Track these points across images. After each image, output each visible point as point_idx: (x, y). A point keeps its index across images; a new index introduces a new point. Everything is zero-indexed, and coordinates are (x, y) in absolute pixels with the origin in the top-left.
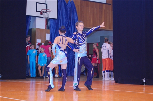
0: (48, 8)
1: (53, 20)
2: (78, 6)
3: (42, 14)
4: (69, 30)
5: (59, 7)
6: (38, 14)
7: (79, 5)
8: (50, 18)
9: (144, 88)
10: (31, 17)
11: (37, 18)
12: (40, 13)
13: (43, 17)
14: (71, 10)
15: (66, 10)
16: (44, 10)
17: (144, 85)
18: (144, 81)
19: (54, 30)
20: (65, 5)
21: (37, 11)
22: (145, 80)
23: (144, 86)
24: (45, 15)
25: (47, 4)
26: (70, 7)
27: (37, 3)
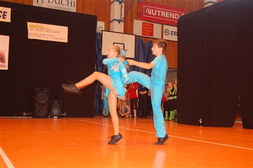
0: (126, 48)
5: (136, 47)
9: (201, 131)
15: (144, 50)
17: (201, 126)
18: (201, 122)
20: (143, 45)
22: (202, 120)
23: (200, 128)
25: (124, 44)
27: (114, 43)
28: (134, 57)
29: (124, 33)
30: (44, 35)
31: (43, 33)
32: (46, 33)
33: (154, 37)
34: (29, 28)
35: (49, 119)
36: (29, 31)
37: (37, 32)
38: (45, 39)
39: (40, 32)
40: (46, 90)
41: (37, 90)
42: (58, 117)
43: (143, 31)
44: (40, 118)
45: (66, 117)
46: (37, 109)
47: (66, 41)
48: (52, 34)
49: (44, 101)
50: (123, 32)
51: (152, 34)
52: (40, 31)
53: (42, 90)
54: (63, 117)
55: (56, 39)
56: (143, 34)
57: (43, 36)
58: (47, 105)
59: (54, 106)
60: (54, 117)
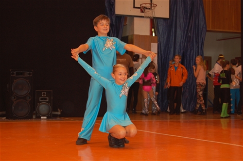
0: (154, 2)
1: (162, 20)
3: (142, 12)
4: (190, 35)
6: (137, 12)
11: (135, 18)
12: (139, 10)
13: (143, 17)
14: (193, 3)
15: (185, 3)
16: (144, 5)
19: (166, 37)
21: (134, 7)
24: (148, 13)
28: (168, 17)
35: (34, 121)
40: (27, 74)
41: (13, 74)
42: (48, 118)
45: (60, 116)
46: (14, 105)
49: (24, 93)
53: (22, 74)
54: (55, 116)
58: (30, 98)
59: (41, 99)
60: (42, 118)
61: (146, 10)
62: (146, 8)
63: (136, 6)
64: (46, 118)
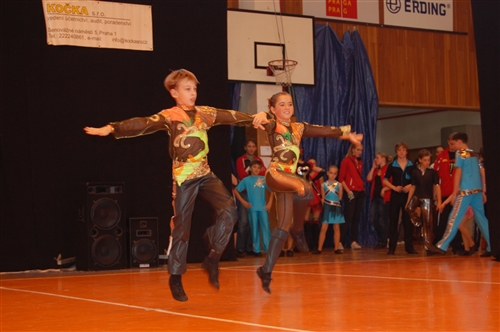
0: (289, 56)
1: (303, 89)
2: (373, 44)
3: (270, 74)
4: (351, 114)
5: (317, 51)
6: (262, 75)
7: (375, 41)
8: (295, 85)
10: (242, 85)
11: (258, 86)
12: (265, 71)
13: (274, 84)
14: (352, 59)
15: (340, 58)
16: (276, 64)
21: (256, 67)
24: (281, 77)
25: (283, 46)
26: (350, 49)
27: (256, 43)
28: (312, 83)
29: (283, 13)
30: (90, 32)
31: (85, 26)
32: (93, 27)
33: (360, 19)
34: (47, 15)
35: (131, 272)
36: (50, 24)
37: (70, 25)
38: (93, 44)
39: (78, 26)
40: (112, 190)
41: (91, 190)
42: (151, 267)
43: (328, 5)
44: (104, 269)
46: (94, 245)
47: (148, 46)
48: (110, 28)
49: (110, 223)
50: (278, 10)
51: (352, 11)
52: (77, 23)
53: (104, 190)
55: (122, 41)
56: (328, 13)
57: (86, 36)
58: (119, 232)
59: (140, 233)
60: (141, 266)
61: (276, 72)
62: (276, 68)
63: (258, 65)
64: (148, 266)
